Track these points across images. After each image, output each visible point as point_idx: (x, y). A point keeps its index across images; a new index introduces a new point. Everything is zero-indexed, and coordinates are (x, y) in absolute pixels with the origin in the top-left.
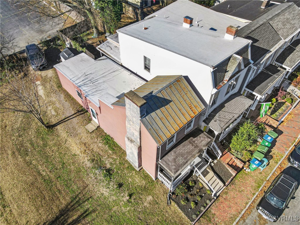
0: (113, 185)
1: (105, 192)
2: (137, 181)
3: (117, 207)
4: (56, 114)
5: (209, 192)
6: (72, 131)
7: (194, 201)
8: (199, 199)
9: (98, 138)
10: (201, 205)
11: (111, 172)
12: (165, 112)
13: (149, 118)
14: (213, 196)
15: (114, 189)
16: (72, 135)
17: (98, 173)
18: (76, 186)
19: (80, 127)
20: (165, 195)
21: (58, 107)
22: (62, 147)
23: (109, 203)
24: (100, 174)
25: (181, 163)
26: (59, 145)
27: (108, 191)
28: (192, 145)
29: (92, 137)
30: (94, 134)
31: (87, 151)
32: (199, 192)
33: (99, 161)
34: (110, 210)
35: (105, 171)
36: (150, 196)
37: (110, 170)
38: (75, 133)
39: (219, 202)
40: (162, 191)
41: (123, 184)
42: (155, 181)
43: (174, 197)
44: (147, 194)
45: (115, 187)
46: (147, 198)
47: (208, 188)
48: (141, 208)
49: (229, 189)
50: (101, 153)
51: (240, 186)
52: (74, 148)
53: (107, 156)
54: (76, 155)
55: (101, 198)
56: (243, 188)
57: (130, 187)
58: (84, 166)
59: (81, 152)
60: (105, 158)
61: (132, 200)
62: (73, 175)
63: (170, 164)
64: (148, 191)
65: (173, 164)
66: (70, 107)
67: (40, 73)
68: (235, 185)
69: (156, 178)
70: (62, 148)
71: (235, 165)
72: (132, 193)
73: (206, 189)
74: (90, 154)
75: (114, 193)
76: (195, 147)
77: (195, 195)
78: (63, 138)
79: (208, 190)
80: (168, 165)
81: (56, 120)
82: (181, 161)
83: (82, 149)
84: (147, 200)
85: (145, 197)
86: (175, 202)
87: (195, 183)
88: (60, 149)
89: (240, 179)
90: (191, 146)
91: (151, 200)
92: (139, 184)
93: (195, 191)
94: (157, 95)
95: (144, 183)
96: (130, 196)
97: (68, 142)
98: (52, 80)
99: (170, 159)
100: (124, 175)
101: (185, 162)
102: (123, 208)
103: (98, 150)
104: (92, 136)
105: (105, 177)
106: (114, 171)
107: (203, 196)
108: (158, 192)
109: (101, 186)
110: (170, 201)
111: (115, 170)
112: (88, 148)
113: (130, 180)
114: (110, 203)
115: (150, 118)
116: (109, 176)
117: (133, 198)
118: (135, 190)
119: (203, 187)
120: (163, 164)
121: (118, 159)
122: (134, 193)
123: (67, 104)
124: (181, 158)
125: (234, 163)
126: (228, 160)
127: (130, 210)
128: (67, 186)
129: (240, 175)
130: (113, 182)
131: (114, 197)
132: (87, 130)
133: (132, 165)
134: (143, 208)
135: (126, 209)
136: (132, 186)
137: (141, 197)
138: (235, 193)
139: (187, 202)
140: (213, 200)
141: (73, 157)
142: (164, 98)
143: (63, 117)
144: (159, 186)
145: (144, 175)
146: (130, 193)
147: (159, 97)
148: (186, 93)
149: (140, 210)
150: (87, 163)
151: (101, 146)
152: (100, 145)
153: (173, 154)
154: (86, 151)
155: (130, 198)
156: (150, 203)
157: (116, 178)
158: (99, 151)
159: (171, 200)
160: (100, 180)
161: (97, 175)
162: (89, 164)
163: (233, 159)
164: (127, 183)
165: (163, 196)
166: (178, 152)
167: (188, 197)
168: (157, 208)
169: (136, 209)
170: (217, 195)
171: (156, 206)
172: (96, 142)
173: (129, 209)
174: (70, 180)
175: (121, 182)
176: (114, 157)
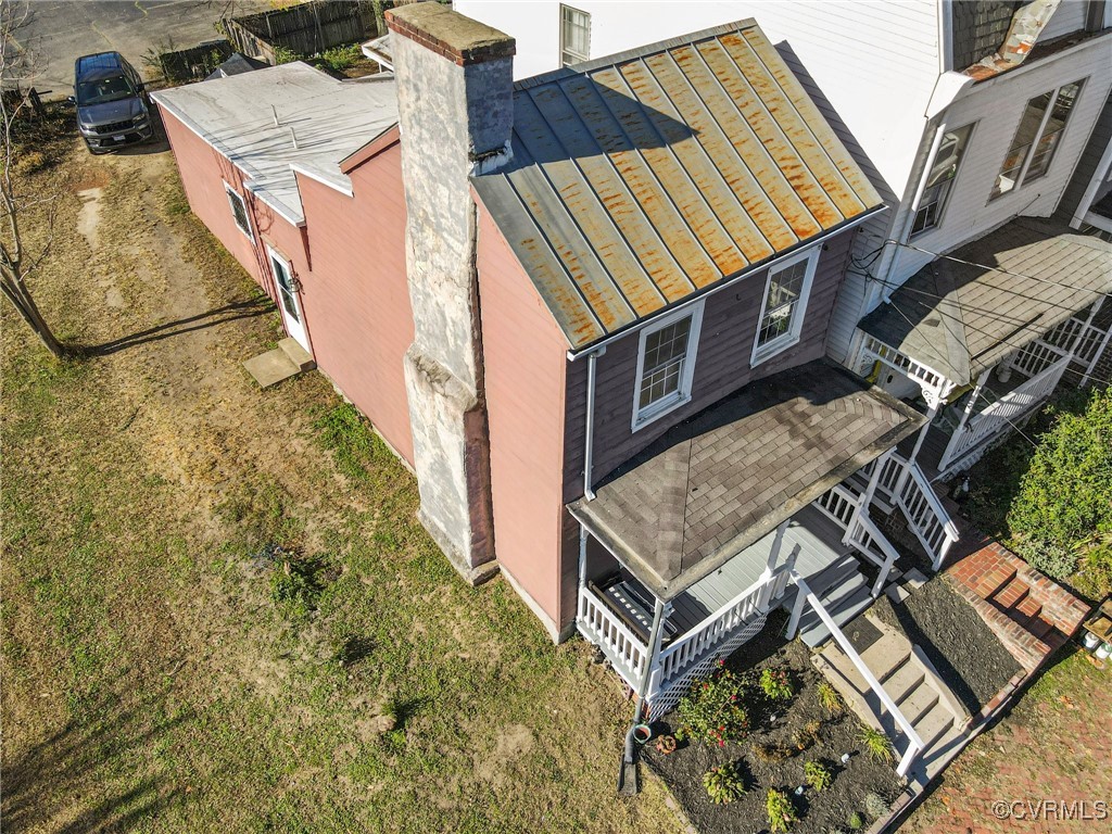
0: (315, 645)
1: (266, 676)
2: (458, 638)
3: (316, 770)
4: (124, 306)
5: (877, 747)
6: (175, 376)
7: (784, 789)
8: (817, 778)
9: (298, 413)
10: (830, 820)
11: (322, 579)
12: (635, 173)
13: (529, 182)
14: (901, 770)
15: (314, 668)
16: (171, 392)
17: (250, 575)
18: (114, 635)
19: (219, 365)
20: (610, 734)
21: (144, 279)
22: (108, 441)
23: (275, 745)
24: (259, 582)
25: (719, 517)
26: (95, 433)
27: (281, 675)
28: (794, 433)
29: (266, 410)
30: (278, 397)
31: (224, 467)
32: (815, 738)
33: (271, 517)
34: (273, 783)
35: (286, 569)
36: (520, 727)
37: (319, 565)
38: (185, 384)
39: (937, 818)
40: (592, 707)
41: (372, 648)
42: (562, 649)
43: (661, 746)
44: (506, 713)
45: (327, 653)
46: (501, 739)
47: (872, 722)
48: (455, 789)
49: (997, 749)
50: (292, 483)
51: (1066, 739)
52: (163, 450)
53: (318, 499)
54: (161, 483)
55: (232, 713)
56: (1089, 752)
57: (411, 665)
58: (188, 538)
59: (190, 470)
60: (305, 505)
61: (409, 736)
62: (117, 575)
63: (650, 517)
64: (513, 697)
65: (667, 517)
66: (198, 284)
67: (112, 163)
68: (1035, 726)
69: (570, 632)
70: (106, 449)
71: (1030, 614)
72: (417, 701)
73: (861, 730)
74: (233, 479)
75: (311, 689)
76: (809, 446)
77: (796, 753)
78: (122, 403)
79: (873, 734)
80: (639, 520)
81: (119, 328)
82: (717, 505)
83: (199, 456)
84: (500, 747)
85: (489, 733)
86: (669, 781)
87: (797, 685)
88: (95, 450)
89: (1061, 699)
90: (787, 437)
91: (525, 751)
92: (462, 655)
93: (792, 729)
94: (597, 77)
95: (496, 652)
96: (402, 713)
97: (141, 423)
98: (155, 188)
99: (649, 491)
100: (392, 598)
101: (744, 514)
102: (344, 779)
103: (283, 466)
104: (268, 403)
105: (283, 596)
106: (339, 573)
107: (841, 768)
108: (569, 710)
109: (249, 643)
110: (638, 771)
111: (345, 569)
112: (231, 453)
113: (418, 627)
114: (281, 742)
115: (535, 182)
116: (305, 594)
117: (414, 726)
118: (435, 683)
119: (844, 715)
120: (608, 518)
121: (376, 515)
122: (426, 699)
123: (189, 273)
124: (721, 490)
125: (1024, 603)
126: (993, 581)
127: (388, 793)
128: (68, 625)
129: (1064, 677)
130: (320, 628)
131: (309, 711)
132: (248, 375)
133: (440, 554)
134: (469, 791)
135: (366, 790)
136: (422, 658)
137: (465, 726)
138: (1038, 774)
139: (739, 786)
140: (904, 799)
141: (147, 490)
142: (638, 103)
143: (154, 319)
144: (582, 675)
145: (500, 609)
146: (405, 698)
147: (609, 90)
148: (772, 105)
149: (444, 803)
150: (209, 522)
151: (300, 450)
152: (297, 445)
153: (670, 467)
154: (218, 469)
155: (399, 725)
156: (512, 770)
157: (340, 612)
158: (284, 472)
159: (645, 769)
160: (252, 613)
161: (245, 585)
162: (214, 529)
163: (1020, 582)
164: (399, 643)
165: (595, 737)
166: (703, 457)
167: (751, 758)
168: (550, 804)
169: (422, 794)
170: (930, 773)
171: (551, 790)
172: (279, 433)
173: (379, 788)
174: (99, 599)
175: (367, 635)
176: (354, 505)
